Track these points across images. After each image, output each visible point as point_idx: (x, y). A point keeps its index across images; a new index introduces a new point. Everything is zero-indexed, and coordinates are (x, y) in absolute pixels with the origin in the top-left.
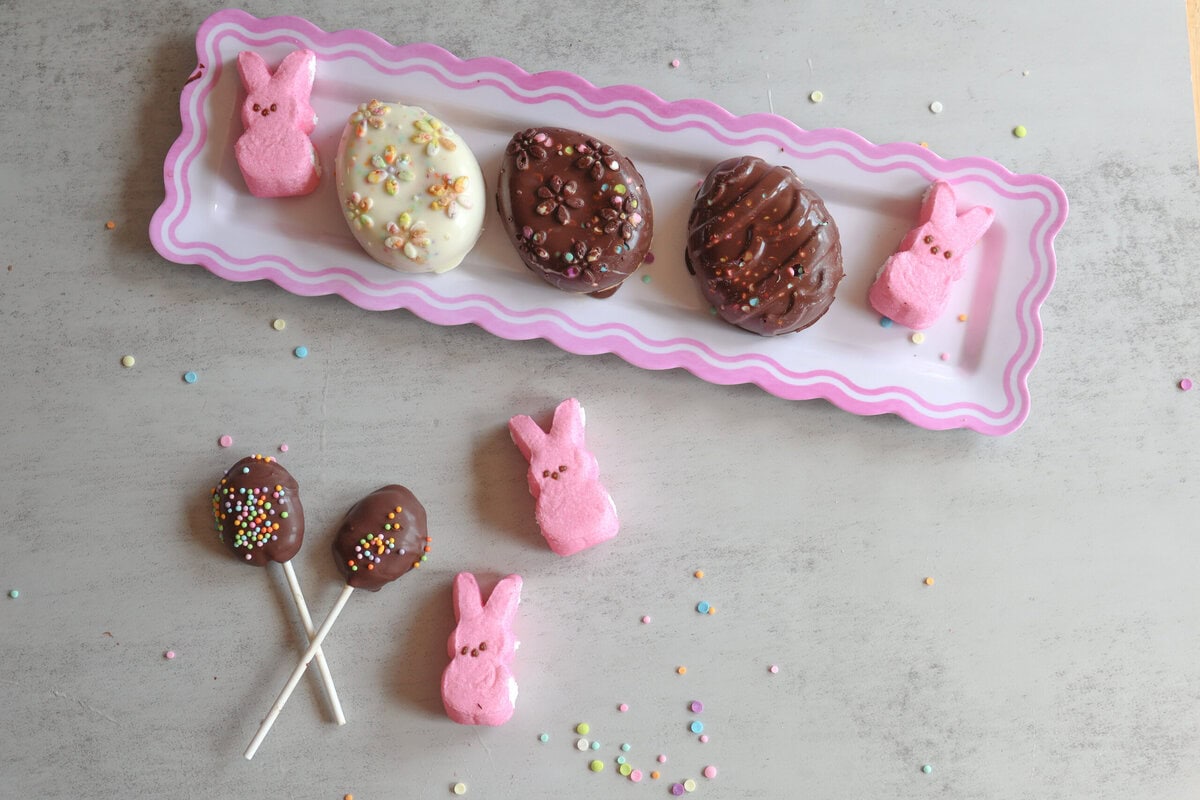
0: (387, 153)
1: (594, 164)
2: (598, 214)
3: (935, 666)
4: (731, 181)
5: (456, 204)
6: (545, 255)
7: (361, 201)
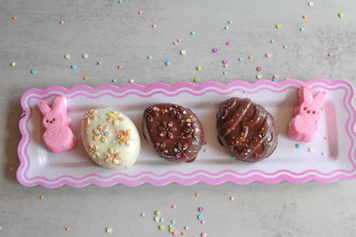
0: (99, 128)
1: (177, 114)
2: (183, 131)
4: (229, 108)
5: (129, 140)
6: (166, 151)
7: (93, 148)
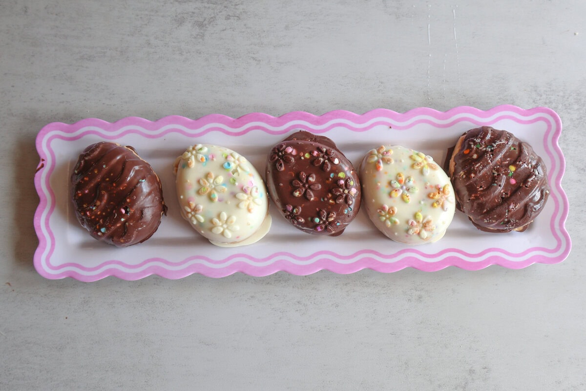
0: (400, 178)
1: (324, 162)
2: (331, 192)
3: (485, 368)
4: (87, 158)
5: (448, 202)
6: (302, 220)
7: (389, 210)
